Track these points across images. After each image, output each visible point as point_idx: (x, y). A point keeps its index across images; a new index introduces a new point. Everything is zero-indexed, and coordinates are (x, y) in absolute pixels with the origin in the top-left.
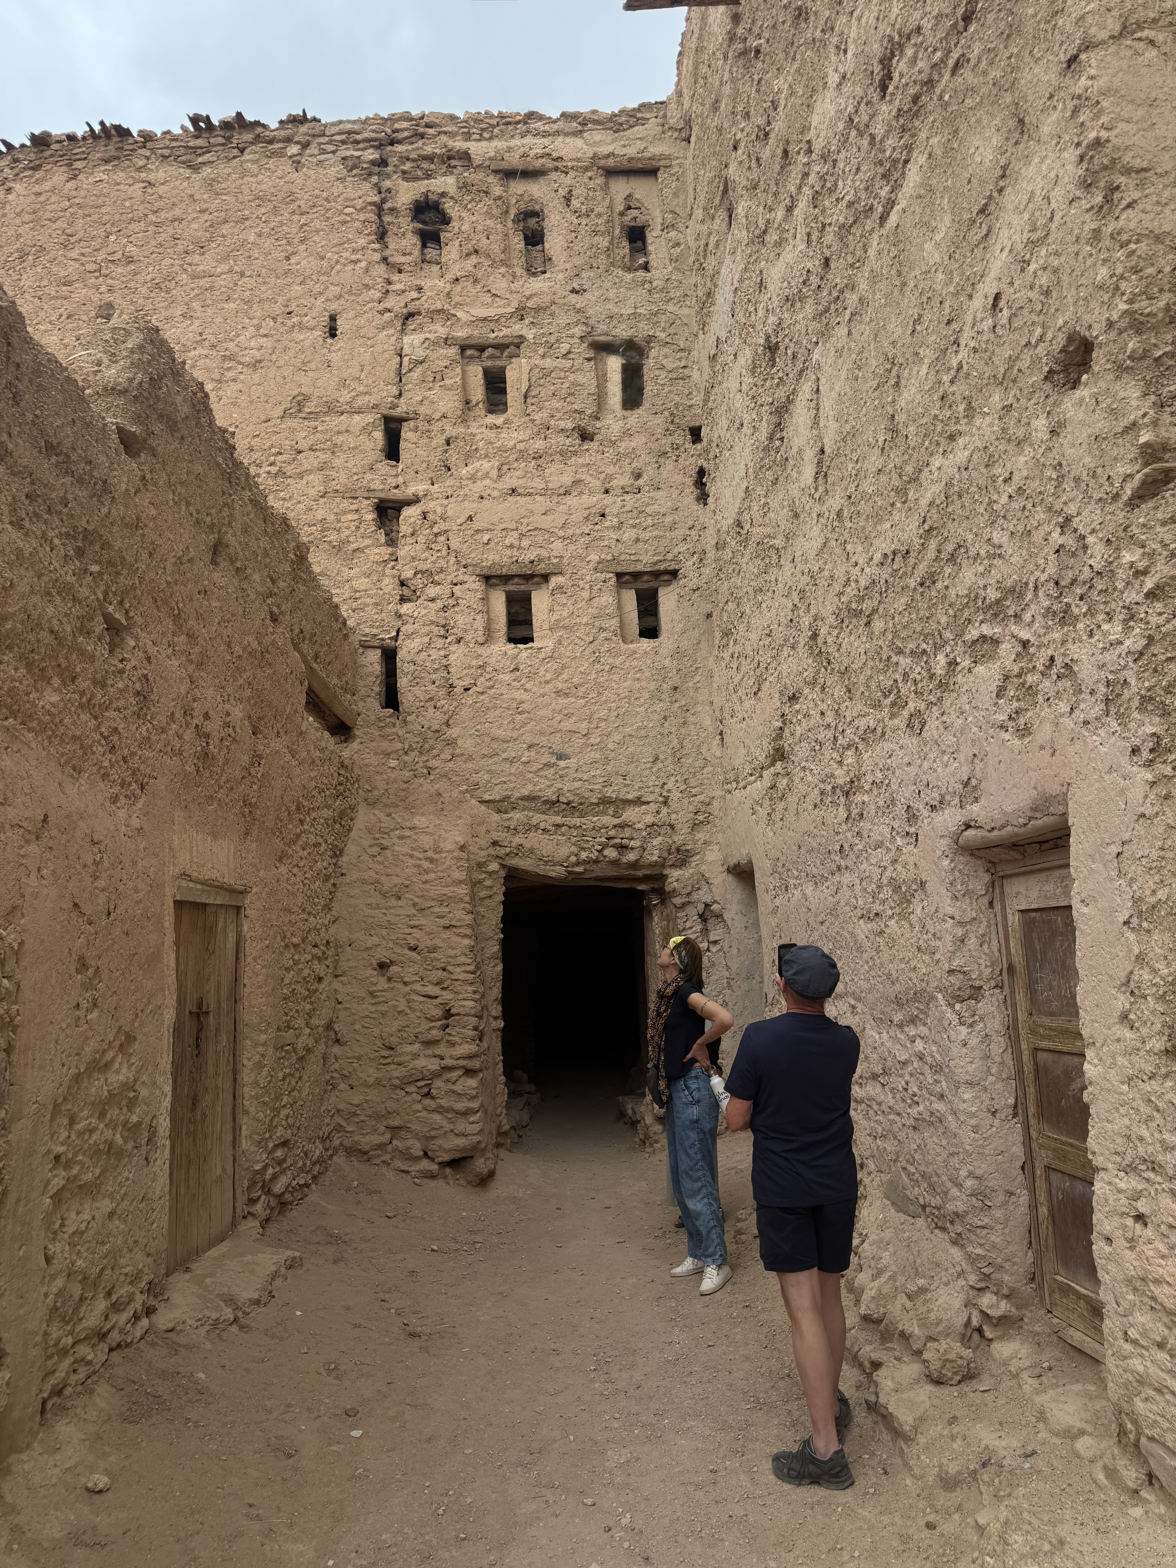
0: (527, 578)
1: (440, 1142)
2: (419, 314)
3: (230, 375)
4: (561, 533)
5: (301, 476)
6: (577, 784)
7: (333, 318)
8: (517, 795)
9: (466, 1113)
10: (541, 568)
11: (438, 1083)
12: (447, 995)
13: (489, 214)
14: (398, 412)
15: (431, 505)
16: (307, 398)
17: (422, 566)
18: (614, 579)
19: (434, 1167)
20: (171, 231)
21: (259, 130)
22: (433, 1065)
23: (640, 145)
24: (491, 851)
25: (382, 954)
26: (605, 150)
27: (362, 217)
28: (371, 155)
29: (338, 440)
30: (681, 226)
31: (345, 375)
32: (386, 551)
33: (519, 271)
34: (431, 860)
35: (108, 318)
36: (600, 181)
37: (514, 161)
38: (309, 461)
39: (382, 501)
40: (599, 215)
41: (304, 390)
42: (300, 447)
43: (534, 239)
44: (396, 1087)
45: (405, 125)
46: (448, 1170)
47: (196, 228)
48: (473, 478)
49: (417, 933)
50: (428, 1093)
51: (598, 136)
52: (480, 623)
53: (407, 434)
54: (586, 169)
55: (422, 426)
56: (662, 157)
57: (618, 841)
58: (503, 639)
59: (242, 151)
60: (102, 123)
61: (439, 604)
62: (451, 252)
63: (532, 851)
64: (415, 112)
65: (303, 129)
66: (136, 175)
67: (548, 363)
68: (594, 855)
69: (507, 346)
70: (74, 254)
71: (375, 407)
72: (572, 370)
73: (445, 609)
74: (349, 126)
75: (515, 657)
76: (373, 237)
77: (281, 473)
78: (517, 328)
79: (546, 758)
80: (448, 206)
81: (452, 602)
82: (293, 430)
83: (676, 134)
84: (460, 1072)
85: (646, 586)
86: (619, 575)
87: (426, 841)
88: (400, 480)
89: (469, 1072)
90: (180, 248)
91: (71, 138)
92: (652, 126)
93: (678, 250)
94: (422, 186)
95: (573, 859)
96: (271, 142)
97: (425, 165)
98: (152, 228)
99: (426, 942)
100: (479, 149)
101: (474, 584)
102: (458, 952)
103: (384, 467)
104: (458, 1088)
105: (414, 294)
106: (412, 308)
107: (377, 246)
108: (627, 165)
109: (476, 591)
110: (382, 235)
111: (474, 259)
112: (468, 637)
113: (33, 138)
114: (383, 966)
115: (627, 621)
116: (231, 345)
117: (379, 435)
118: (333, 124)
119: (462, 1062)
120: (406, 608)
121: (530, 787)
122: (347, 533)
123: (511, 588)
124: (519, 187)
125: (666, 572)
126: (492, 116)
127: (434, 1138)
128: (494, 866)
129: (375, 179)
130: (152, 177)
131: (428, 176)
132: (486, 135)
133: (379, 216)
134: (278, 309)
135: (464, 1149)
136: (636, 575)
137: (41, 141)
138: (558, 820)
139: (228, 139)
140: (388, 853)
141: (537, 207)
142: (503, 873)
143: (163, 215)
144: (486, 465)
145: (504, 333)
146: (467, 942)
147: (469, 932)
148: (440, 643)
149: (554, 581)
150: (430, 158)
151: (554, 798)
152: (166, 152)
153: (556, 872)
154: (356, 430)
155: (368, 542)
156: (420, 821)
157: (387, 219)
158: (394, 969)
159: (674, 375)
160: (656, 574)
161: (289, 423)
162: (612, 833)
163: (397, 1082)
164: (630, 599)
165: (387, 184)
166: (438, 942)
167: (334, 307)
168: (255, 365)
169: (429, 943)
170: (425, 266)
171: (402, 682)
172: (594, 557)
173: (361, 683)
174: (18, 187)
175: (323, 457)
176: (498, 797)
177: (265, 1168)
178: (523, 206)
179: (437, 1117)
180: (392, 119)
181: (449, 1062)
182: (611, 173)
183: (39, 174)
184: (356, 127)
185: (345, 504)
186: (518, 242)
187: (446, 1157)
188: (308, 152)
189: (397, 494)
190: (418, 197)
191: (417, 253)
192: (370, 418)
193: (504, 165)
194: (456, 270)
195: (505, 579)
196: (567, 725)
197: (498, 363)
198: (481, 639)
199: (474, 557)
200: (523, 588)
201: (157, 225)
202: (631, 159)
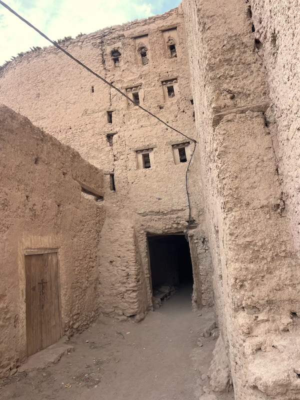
0: (148, 150)
1: (126, 311)
2: (114, 82)
3: (68, 107)
4: (155, 136)
5: (87, 131)
6: (164, 207)
7: (93, 87)
8: (148, 211)
9: (133, 303)
10: (150, 147)
11: (125, 294)
12: (128, 270)
13: (131, 51)
14: (111, 110)
15: (121, 133)
16: (88, 110)
17: (119, 151)
18: (171, 147)
19: (125, 318)
20: (52, 72)
21: (71, 40)
22: (124, 289)
23: (171, 21)
24: (141, 227)
25: (111, 259)
26: (161, 25)
27: (98, 58)
28: (99, 41)
29: (96, 120)
30: (184, 42)
31: (97, 102)
32: (110, 148)
33: (140, 65)
34: (124, 232)
35: (39, 97)
36: (160, 34)
37: (136, 34)
38: (89, 127)
39: (108, 134)
40: (161, 44)
41: (87, 108)
42: (86, 123)
43: (144, 55)
44: (115, 296)
45: (107, 31)
46: (130, 319)
47: (57, 70)
48: (131, 125)
49: (120, 253)
50: (123, 297)
51: (159, 22)
52: (135, 164)
53: (113, 115)
54: (156, 32)
55: (117, 112)
56: (177, 24)
57: (176, 222)
58: (142, 167)
59: (67, 47)
60: (34, 47)
61: (124, 160)
62: (121, 63)
63: (152, 227)
64: (109, 27)
65: (82, 38)
66: (43, 59)
67: (149, 89)
68: (170, 227)
69: (138, 86)
70: (30, 82)
71: (105, 109)
72: (156, 90)
73: (126, 161)
74: (93, 35)
75: (145, 172)
76: (101, 63)
77: (82, 131)
78: (140, 81)
79: (156, 200)
80: (120, 51)
81: (127, 159)
82: (85, 119)
83: (181, 16)
84: (131, 291)
85: (181, 147)
86: (173, 146)
87: (123, 227)
88: (112, 128)
89: (134, 291)
90: (54, 76)
91: (28, 53)
92: (174, 16)
93: (184, 49)
94: (113, 46)
95: (164, 228)
96: (74, 43)
97: (113, 40)
98: (47, 72)
99: (122, 255)
100: (126, 33)
101: (133, 154)
102: (130, 257)
103: (108, 125)
104: (131, 296)
105: (112, 77)
106: (112, 81)
107: (102, 65)
108: (168, 28)
109: (133, 155)
110: (104, 62)
111: (127, 64)
112: (132, 168)
113: (19, 54)
114: (111, 262)
115: (176, 158)
116: (68, 99)
117: (106, 117)
118: (89, 35)
119: (132, 289)
120: (116, 162)
121: (151, 208)
122: (99, 144)
123: (144, 153)
124: (138, 41)
125: (186, 143)
126: (130, 23)
127: (125, 310)
128: (142, 232)
129: (100, 47)
130: (46, 59)
131: (114, 43)
132: (128, 29)
133: (103, 57)
134: (79, 87)
135: (133, 313)
136: (178, 145)
137: (21, 55)
138: (159, 217)
139: (64, 44)
140: (113, 230)
141: (144, 46)
142: (145, 233)
143: (50, 68)
144: (134, 120)
145: (136, 83)
146: (133, 254)
147: (134, 251)
148: (125, 171)
149: (154, 149)
150: (114, 38)
151: (158, 211)
152: (50, 51)
153: (160, 232)
154: (100, 116)
155: (105, 146)
156: (121, 221)
157: (105, 57)
158: (114, 263)
159: (184, 86)
160: (184, 144)
161: (84, 117)
162: (175, 220)
163: (115, 294)
164: (177, 151)
165: (104, 48)
166: (125, 255)
167: (92, 84)
168: (74, 103)
169: (123, 255)
170: (116, 68)
171: (116, 183)
172: (165, 141)
173: (105, 184)
174: (17, 68)
175: (92, 125)
176: (142, 212)
177: (69, 322)
178: (140, 46)
179: (126, 304)
180: (104, 30)
181: (128, 289)
182: (163, 31)
183: (21, 63)
184: (95, 34)
185: (99, 137)
186: (139, 57)
187: (129, 315)
188: (83, 43)
189: (111, 132)
190: (112, 50)
191: (113, 65)
192: (103, 113)
193: (134, 36)
194: (123, 68)
195: (142, 151)
196: (161, 190)
197: (136, 91)
198: (136, 169)
199: (133, 146)
200: (146, 153)
201: (49, 71)
202: (168, 26)
